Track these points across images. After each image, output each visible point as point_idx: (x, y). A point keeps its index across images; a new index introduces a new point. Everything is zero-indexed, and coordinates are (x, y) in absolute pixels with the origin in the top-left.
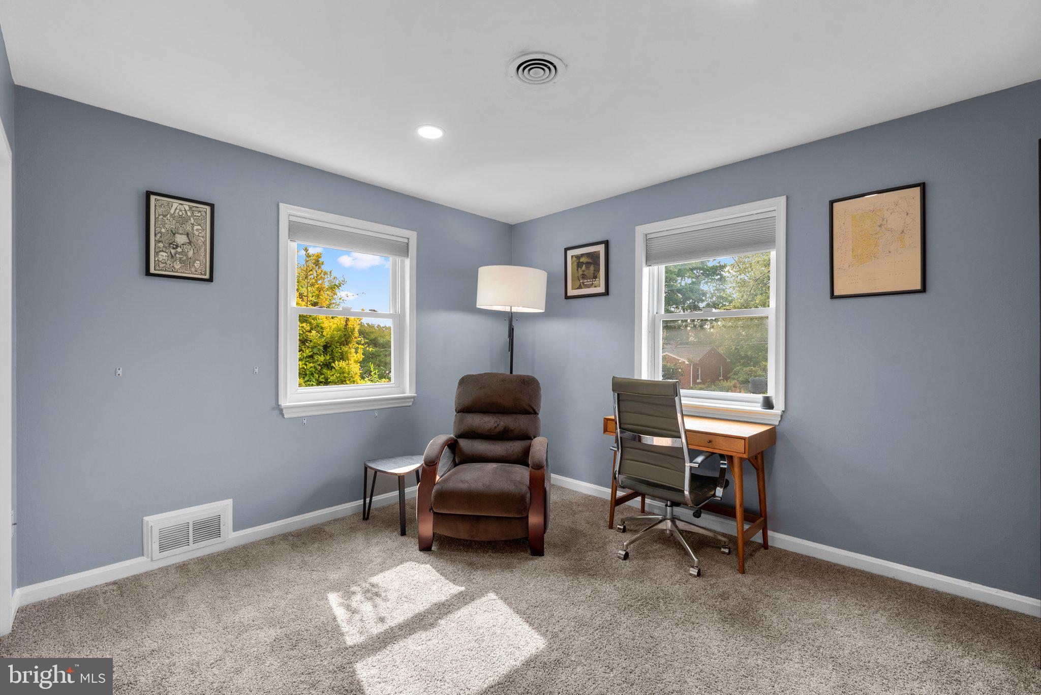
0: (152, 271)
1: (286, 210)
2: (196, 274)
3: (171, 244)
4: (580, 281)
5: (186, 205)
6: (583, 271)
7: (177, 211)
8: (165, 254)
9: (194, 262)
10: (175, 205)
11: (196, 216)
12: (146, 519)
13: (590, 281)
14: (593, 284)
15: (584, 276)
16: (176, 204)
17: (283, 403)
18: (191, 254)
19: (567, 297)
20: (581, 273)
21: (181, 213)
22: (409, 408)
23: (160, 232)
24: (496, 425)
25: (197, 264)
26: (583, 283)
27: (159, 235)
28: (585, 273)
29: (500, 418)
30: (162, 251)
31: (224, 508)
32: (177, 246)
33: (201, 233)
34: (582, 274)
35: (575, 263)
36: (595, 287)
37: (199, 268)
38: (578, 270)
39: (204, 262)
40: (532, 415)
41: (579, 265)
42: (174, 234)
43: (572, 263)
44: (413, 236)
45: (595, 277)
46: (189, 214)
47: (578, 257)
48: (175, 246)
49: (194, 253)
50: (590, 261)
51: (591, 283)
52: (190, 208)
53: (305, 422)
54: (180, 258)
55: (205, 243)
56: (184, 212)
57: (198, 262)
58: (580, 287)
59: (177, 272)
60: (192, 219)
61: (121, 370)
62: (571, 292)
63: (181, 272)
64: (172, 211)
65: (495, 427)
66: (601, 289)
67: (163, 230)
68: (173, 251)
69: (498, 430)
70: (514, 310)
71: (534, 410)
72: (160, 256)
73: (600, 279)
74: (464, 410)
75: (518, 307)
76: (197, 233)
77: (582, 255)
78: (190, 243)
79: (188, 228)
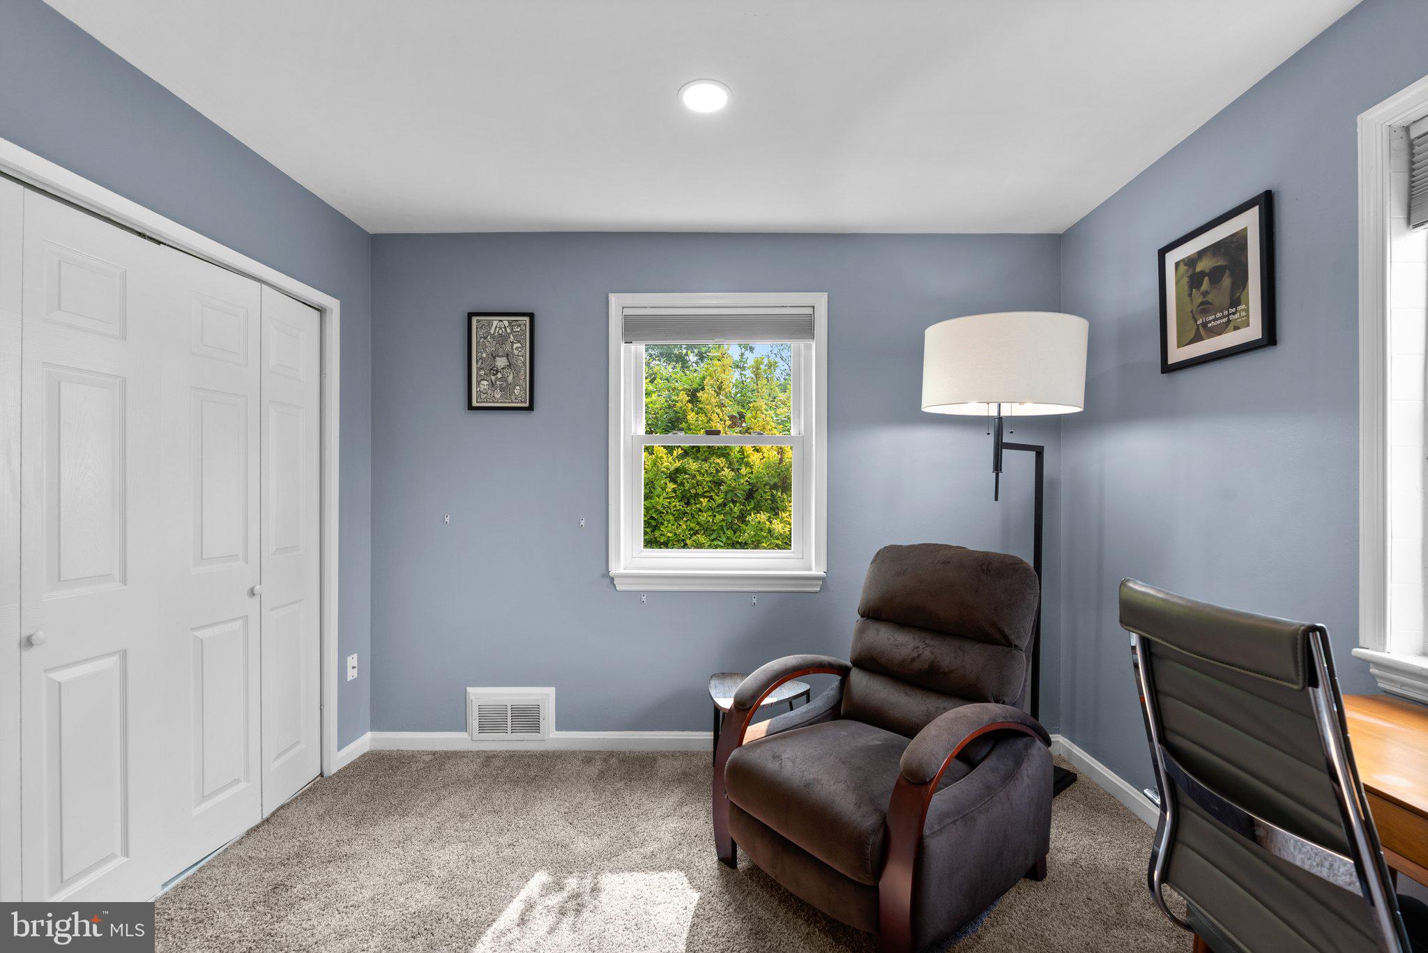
0: (475, 404)
1: (617, 302)
2: (515, 403)
3: (491, 369)
4: (1196, 321)
5: (506, 321)
6: (1206, 293)
7: (498, 329)
8: (485, 383)
9: (514, 388)
10: (495, 323)
11: (515, 332)
12: (469, 689)
13: (1223, 317)
14: (1229, 321)
15: (1205, 308)
16: (495, 321)
17: (615, 570)
18: (510, 379)
19: (1167, 368)
20: (1198, 299)
21: (500, 332)
22: (813, 595)
23: (482, 358)
24: (915, 654)
25: (517, 390)
26: (1204, 325)
27: (480, 361)
28: (1210, 298)
29: (927, 642)
30: (484, 379)
31: (544, 697)
32: (497, 371)
33: (520, 350)
34: (1203, 303)
35: (1185, 280)
36: (1236, 328)
37: (520, 394)
38: (1190, 295)
39: (524, 386)
40: (1000, 648)
41: (1195, 281)
42: (494, 358)
43: (1177, 282)
44: (820, 301)
45: (1235, 302)
46: (509, 330)
47: (1190, 262)
48: (495, 372)
49: (514, 377)
50: (1220, 262)
51: (1225, 320)
52: (510, 323)
53: (644, 599)
54: (500, 385)
55: (524, 363)
56: (503, 329)
57: (518, 388)
58: (1198, 338)
59: (497, 402)
60: (511, 337)
61: (448, 518)
62: (1177, 354)
63: (502, 402)
64: (492, 331)
65: (913, 660)
66: (1253, 331)
67: (484, 355)
68: (493, 378)
69: (916, 666)
70: (1006, 411)
71: (1005, 637)
72: (481, 386)
73: (1247, 305)
74: (873, 613)
75: (1021, 403)
76: (516, 352)
77: (1201, 254)
78: (510, 366)
79: (508, 348)
